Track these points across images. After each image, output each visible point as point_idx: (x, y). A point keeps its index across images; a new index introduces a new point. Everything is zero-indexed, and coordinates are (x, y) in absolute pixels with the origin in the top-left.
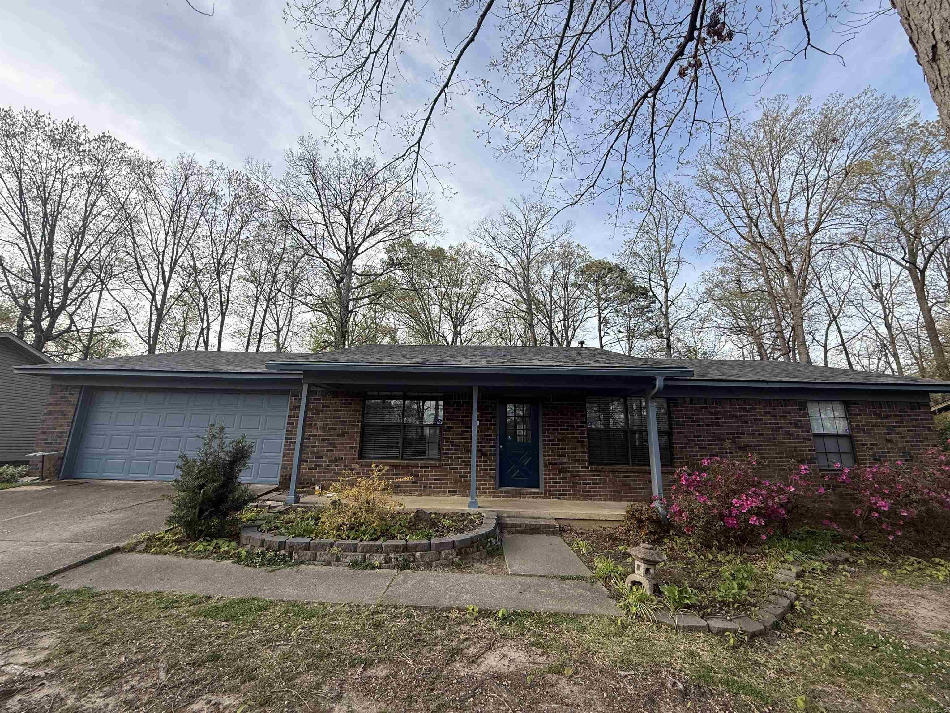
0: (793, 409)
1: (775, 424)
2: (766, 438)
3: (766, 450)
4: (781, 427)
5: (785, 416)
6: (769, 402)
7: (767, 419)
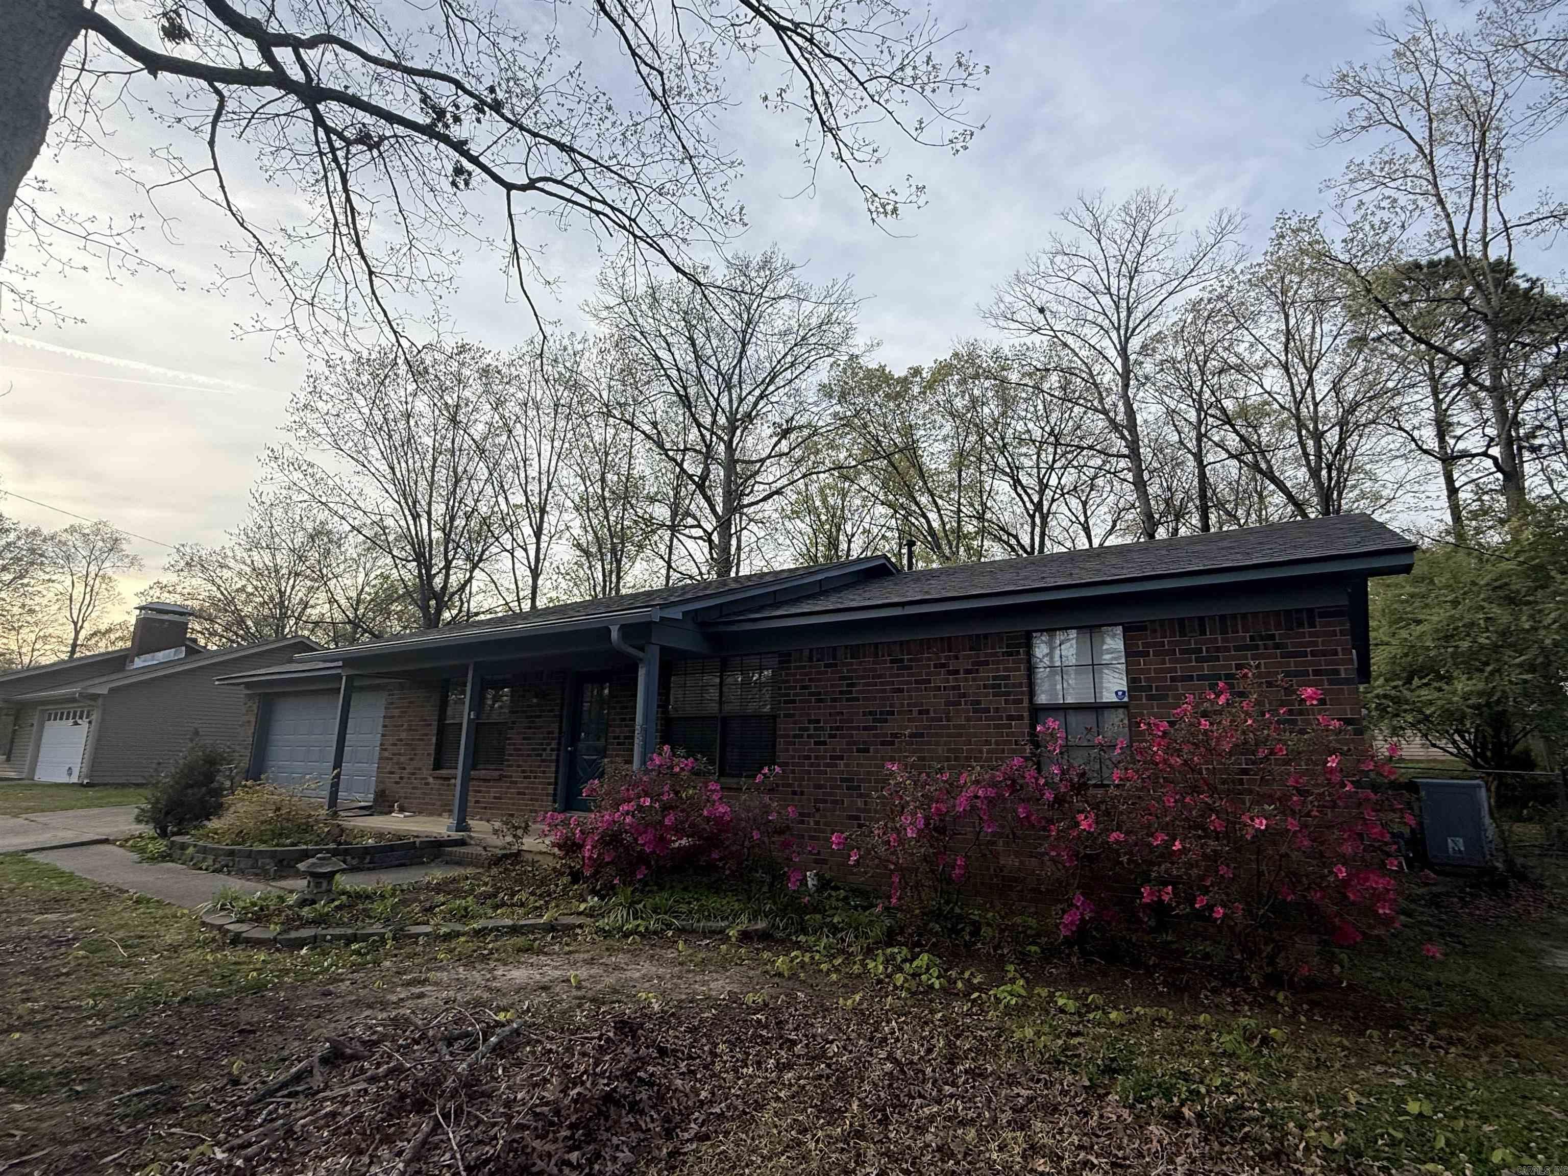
0: (995, 655)
1: (954, 688)
2: (933, 719)
3: (929, 743)
4: (964, 695)
5: (977, 671)
6: (949, 644)
7: (938, 680)
